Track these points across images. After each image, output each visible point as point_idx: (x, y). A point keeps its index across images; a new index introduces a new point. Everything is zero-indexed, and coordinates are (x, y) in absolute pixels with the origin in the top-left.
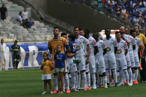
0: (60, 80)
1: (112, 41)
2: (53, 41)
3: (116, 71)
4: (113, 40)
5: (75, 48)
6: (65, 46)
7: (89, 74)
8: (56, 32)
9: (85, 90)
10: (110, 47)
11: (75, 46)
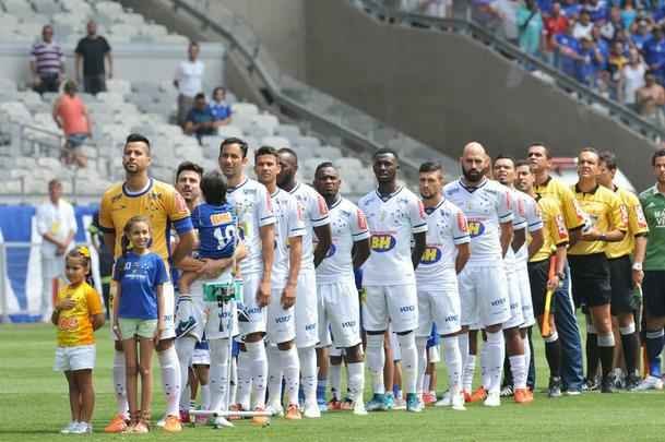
4: (406, 202)
5: (223, 235)
10: (395, 233)
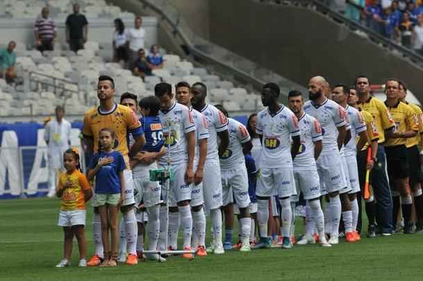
0: (108, 227)
1: (283, 120)
2: (97, 115)
3: (291, 203)
4: (285, 117)
5: (157, 136)
6: (130, 130)
7: (202, 213)
8: (103, 89)
9: (186, 255)
10: (279, 137)
11: (157, 132)
